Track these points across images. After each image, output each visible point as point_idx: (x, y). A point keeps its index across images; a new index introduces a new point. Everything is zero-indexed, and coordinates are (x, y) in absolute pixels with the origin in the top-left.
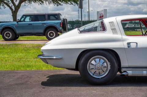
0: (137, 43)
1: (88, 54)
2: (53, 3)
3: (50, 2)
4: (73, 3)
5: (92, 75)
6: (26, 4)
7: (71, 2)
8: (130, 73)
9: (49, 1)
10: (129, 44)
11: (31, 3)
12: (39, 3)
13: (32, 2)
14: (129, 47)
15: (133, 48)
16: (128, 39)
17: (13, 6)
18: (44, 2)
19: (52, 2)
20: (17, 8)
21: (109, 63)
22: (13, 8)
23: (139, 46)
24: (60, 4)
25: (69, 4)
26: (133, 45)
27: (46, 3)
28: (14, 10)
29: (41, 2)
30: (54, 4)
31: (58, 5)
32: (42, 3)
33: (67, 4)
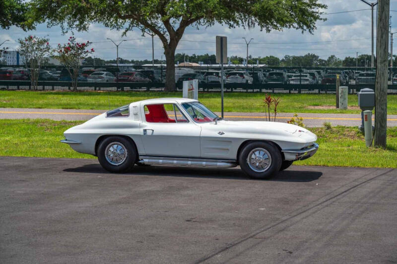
0: (153, 131)
1: (106, 140)
3: (252, 23)
5: (109, 162)
6: (200, 27)
7: (299, 24)
8: (146, 161)
10: (145, 130)
13: (216, 22)
14: (145, 134)
15: (149, 136)
16: (146, 126)
17: (167, 33)
18: (240, 22)
19: (256, 24)
20: (177, 36)
21: (126, 150)
22: (168, 37)
23: (154, 134)
24: (276, 26)
25: (294, 27)
26: (149, 133)
27: (243, 26)
28: (169, 41)
29: (232, 23)
30: (260, 27)
31: (269, 31)
32: (235, 25)
33: (289, 28)
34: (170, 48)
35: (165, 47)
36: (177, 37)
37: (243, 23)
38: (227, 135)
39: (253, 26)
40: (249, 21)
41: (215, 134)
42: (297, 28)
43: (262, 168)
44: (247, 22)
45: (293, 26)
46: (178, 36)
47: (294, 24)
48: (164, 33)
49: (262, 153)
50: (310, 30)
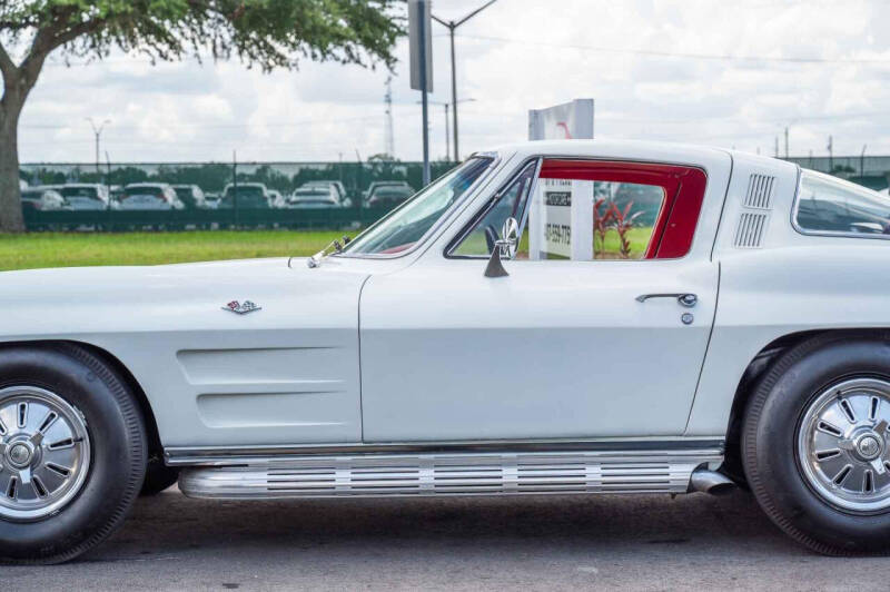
2: (240, 53)
3: (224, 47)
4: (360, 51)
6: (73, 59)
7: (348, 49)
9: (218, 41)
11: (107, 53)
12: (156, 54)
13: (114, 46)
18: (186, 45)
19: (235, 50)
20: (23, 78)
24: (282, 58)
25: (337, 59)
27: (197, 56)
29: (165, 47)
30: (246, 58)
31: (270, 68)
32: (171, 54)
33: (322, 61)
34: (4, 112)
36: (23, 81)
37: (196, 48)
39: (225, 54)
40: (214, 42)
42: (344, 62)
44: (210, 46)
45: (334, 55)
46: (27, 80)
47: (335, 51)
50: (388, 63)
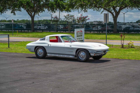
0: (51, 45)
5: (38, 55)
8: (49, 55)
14: (48, 46)
16: (49, 43)
17: (114, 12)
20: (118, 13)
21: (43, 51)
22: (114, 14)
28: (115, 15)
34: (115, 18)
35: (113, 18)
38: (72, 47)
41: (69, 46)
43: (83, 58)
48: (113, 12)
49: (83, 53)
